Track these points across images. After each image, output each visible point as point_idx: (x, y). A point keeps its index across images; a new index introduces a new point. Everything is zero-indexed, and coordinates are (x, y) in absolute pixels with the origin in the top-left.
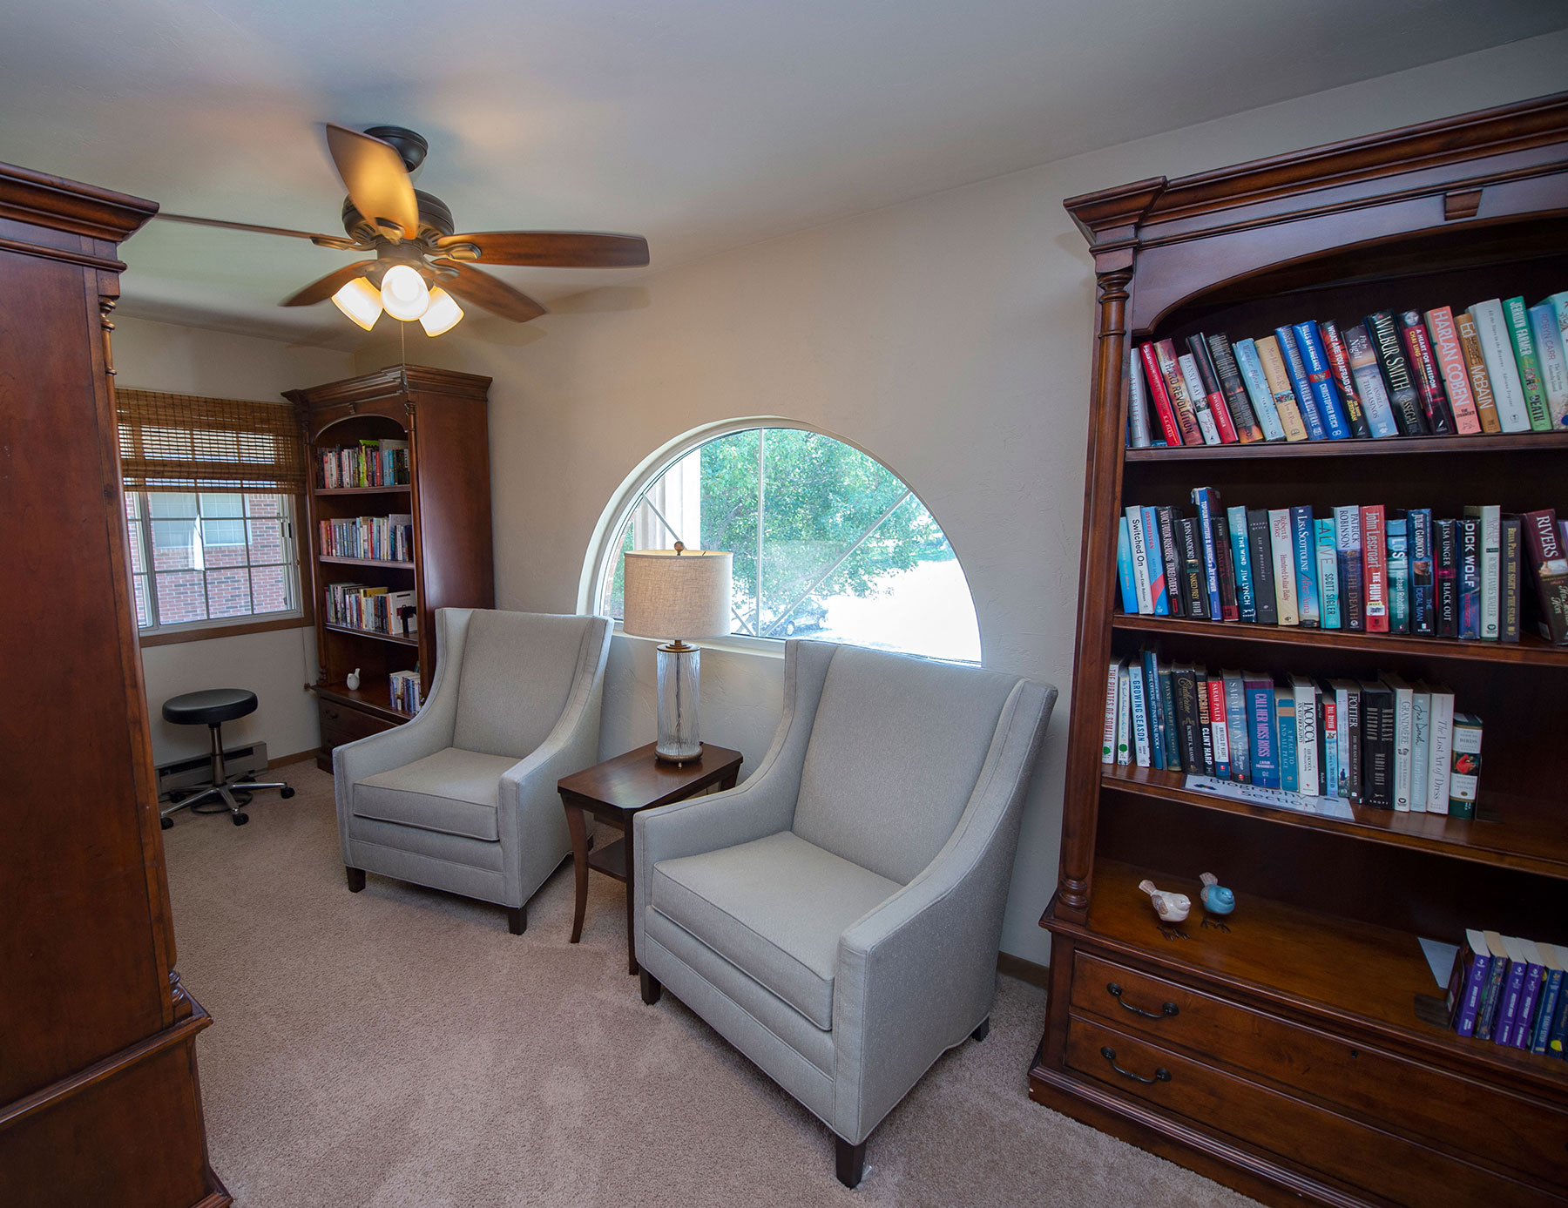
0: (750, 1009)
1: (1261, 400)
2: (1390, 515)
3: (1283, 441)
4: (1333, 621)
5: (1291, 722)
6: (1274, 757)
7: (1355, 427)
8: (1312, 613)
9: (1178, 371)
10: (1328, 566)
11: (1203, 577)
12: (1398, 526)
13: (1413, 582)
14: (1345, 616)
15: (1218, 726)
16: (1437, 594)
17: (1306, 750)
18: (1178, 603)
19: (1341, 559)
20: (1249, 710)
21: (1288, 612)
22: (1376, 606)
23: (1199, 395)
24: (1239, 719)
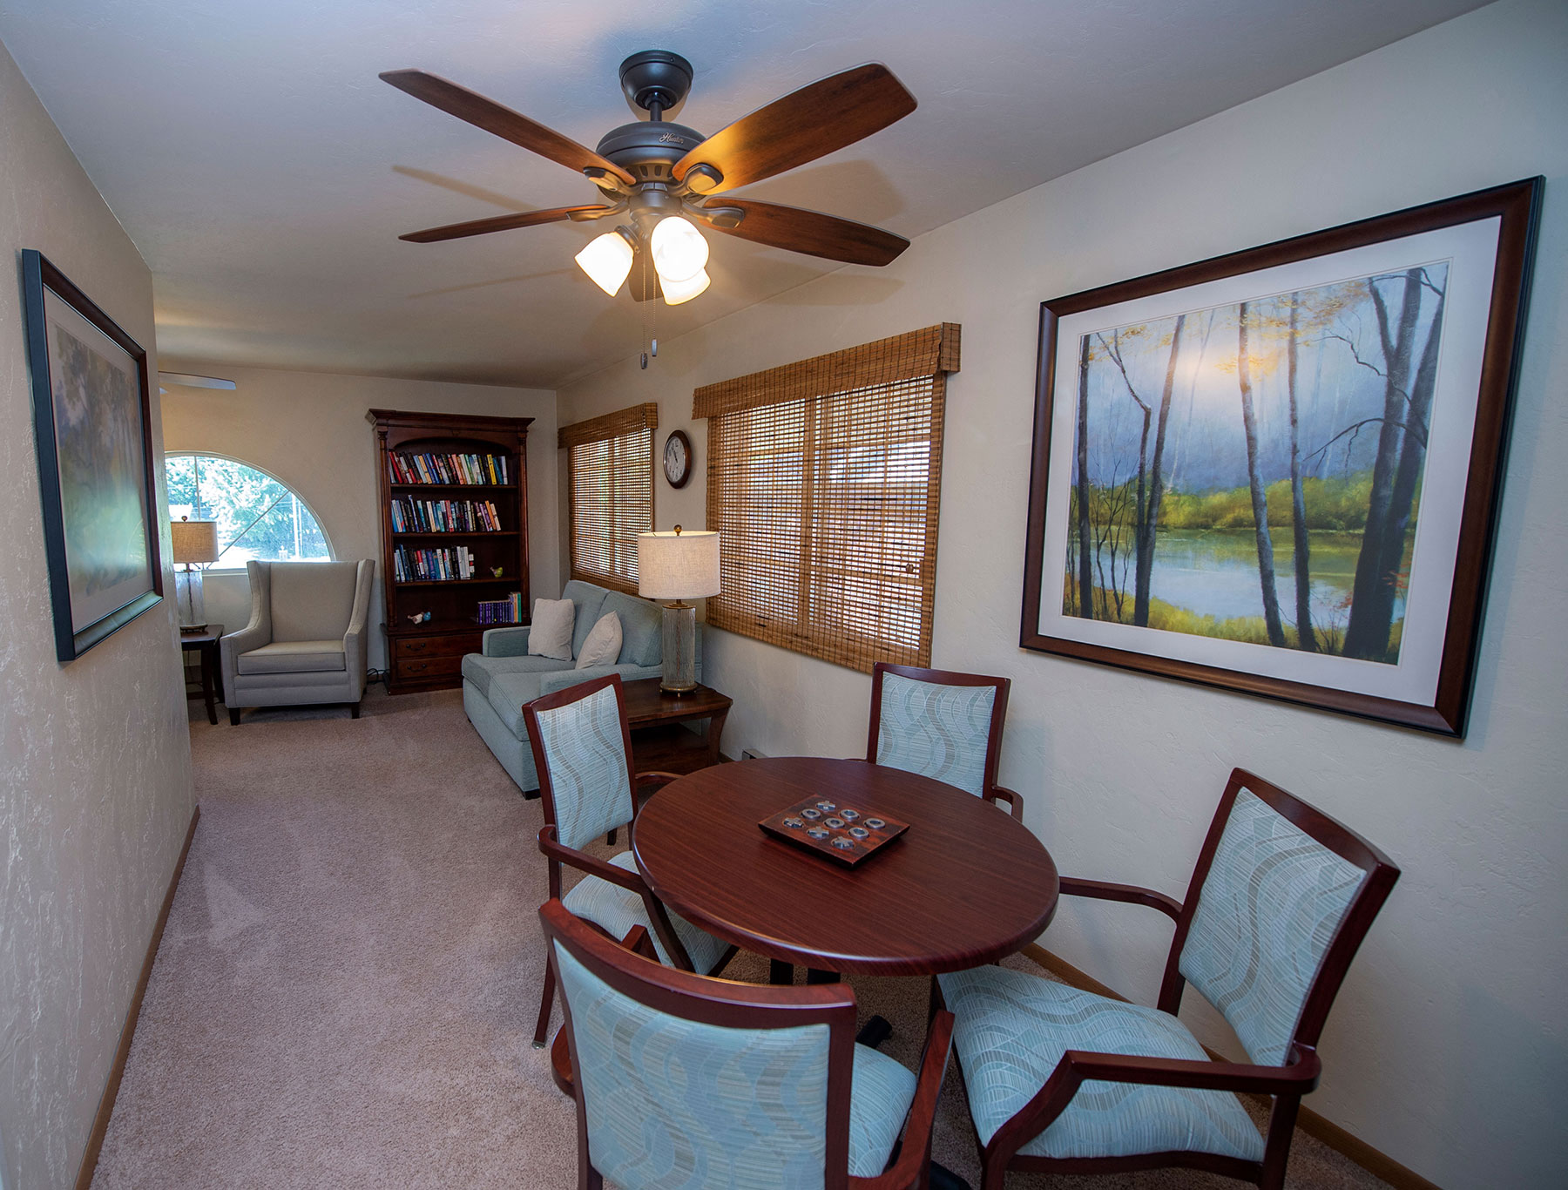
0: (315, 684)
1: (421, 473)
2: (451, 503)
3: (427, 483)
4: (443, 530)
5: (437, 559)
6: (434, 570)
7: (442, 481)
8: (438, 529)
9: (399, 461)
10: (440, 516)
11: (414, 520)
12: (453, 506)
13: (457, 519)
14: (446, 529)
15: (421, 564)
16: (461, 522)
17: (441, 566)
18: (408, 528)
19: (443, 514)
20: (427, 558)
21: (434, 529)
22: (451, 526)
23: (406, 469)
24: (425, 561)
